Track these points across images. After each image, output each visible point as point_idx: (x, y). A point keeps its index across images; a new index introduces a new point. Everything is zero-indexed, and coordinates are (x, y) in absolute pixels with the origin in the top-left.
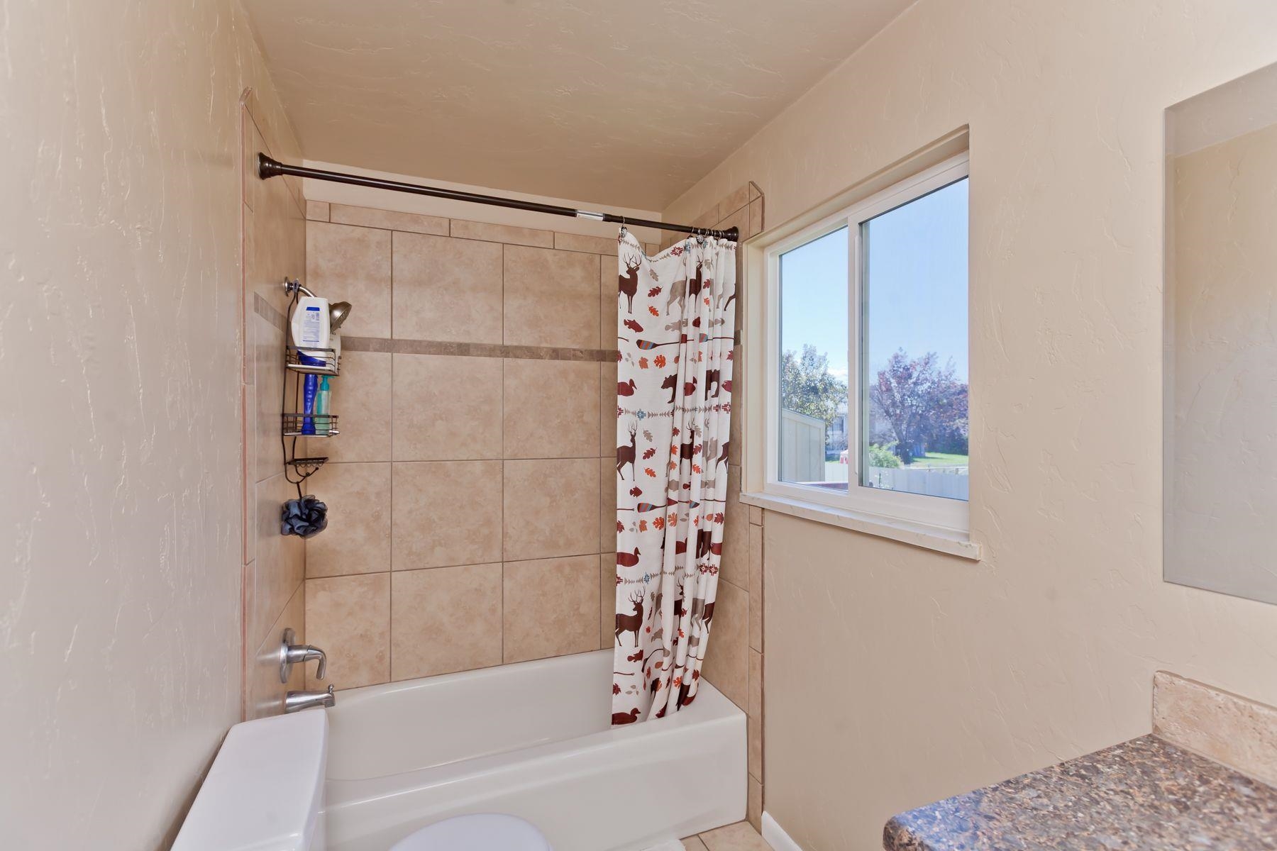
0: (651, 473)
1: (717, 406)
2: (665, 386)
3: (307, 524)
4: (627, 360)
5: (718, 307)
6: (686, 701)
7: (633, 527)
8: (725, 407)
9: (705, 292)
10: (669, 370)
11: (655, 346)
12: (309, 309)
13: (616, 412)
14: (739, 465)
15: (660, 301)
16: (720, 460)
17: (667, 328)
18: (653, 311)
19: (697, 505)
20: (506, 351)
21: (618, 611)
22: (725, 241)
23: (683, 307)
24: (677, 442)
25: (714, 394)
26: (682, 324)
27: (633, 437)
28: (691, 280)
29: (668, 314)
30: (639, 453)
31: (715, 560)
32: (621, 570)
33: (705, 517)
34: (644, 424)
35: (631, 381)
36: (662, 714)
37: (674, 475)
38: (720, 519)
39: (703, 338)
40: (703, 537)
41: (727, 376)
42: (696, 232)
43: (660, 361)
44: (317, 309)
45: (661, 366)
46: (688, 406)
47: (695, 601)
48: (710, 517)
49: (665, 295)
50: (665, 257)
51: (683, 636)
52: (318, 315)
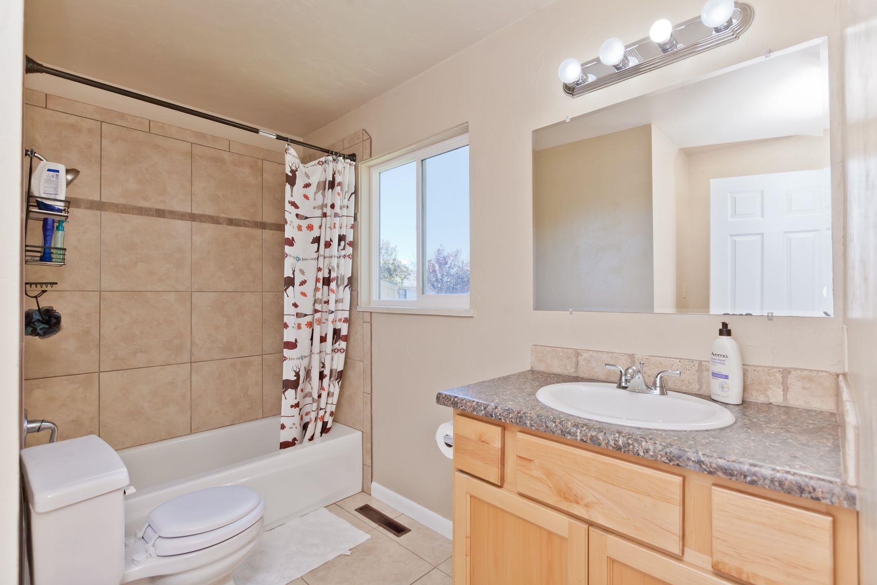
0: (304, 294)
1: (344, 255)
2: (313, 242)
3: (47, 326)
4: (290, 225)
5: (345, 198)
6: (325, 431)
7: (294, 325)
8: (349, 256)
9: (338, 189)
10: (315, 233)
11: (306, 218)
12: (49, 170)
13: (284, 256)
14: (357, 290)
15: (311, 191)
16: (346, 287)
17: (315, 208)
18: (306, 197)
19: (333, 312)
20: (192, 217)
21: (284, 378)
22: (349, 161)
23: (324, 196)
24: (320, 276)
25: (342, 248)
26: (323, 206)
27: (294, 271)
28: (329, 181)
29: (315, 200)
30: (297, 282)
31: (343, 344)
32: (287, 352)
33: (337, 320)
34: (299, 265)
35: (293, 238)
36: (311, 439)
37: (319, 295)
38: (346, 320)
39: (336, 215)
40: (336, 332)
41: (350, 238)
42: (332, 153)
43: (310, 228)
44: (58, 171)
45: (310, 231)
46: (327, 255)
47: (331, 371)
48: (340, 320)
49: (313, 188)
50: (313, 165)
51: (325, 390)
52: (57, 176)
